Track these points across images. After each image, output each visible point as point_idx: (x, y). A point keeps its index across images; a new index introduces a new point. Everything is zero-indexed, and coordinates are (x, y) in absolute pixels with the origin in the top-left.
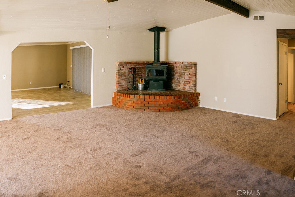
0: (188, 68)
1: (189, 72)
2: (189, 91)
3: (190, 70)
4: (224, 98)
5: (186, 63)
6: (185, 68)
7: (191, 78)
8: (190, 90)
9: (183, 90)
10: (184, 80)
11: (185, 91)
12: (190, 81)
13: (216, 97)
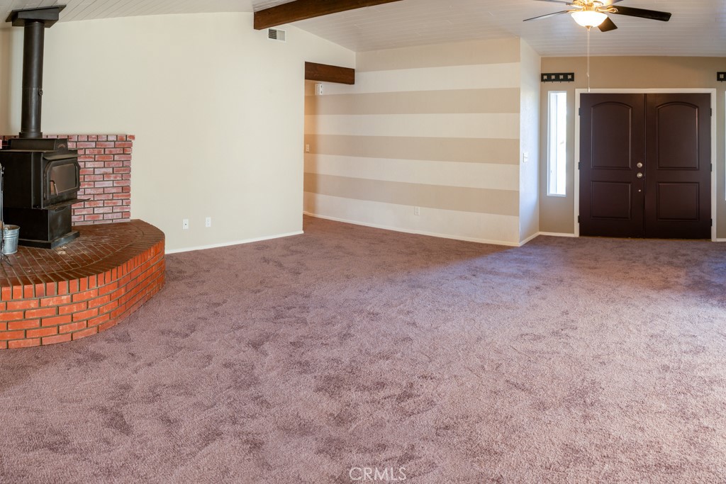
0: (111, 151)
1: (113, 164)
2: (111, 222)
3: (117, 157)
4: (207, 219)
5: (110, 139)
6: (99, 154)
7: (117, 183)
8: (115, 216)
9: (90, 223)
10: (92, 192)
11: (96, 223)
12: (114, 190)
13: (186, 221)
